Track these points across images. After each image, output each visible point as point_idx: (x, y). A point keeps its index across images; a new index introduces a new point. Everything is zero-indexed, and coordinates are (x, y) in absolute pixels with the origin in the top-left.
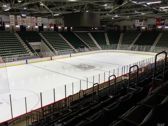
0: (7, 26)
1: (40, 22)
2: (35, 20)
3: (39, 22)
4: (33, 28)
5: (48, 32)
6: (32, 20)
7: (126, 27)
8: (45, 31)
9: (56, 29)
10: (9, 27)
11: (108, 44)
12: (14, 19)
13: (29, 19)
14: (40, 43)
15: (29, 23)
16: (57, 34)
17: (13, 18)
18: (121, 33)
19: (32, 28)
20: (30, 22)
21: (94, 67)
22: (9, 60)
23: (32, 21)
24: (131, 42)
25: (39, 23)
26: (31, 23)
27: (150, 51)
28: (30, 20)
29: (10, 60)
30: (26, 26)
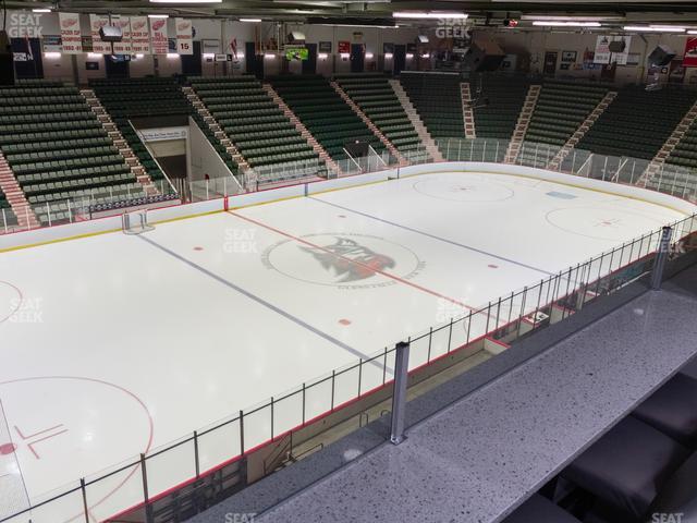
0: (52, 55)
1: (188, 37)
2: (163, 31)
3: (183, 37)
4: (159, 63)
5: (221, 81)
6: (153, 32)
7: (555, 60)
8: (208, 77)
9: (254, 62)
10: (57, 60)
11: (471, 133)
12: (76, 27)
13: (141, 25)
14: (184, 129)
15: (143, 45)
16: (257, 87)
17: (71, 23)
18: (532, 87)
19: (156, 60)
20: (146, 41)
21: (391, 264)
22: (55, 213)
23: (153, 35)
24: (567, 129)
25: (184, 41)
26: (147, 45)
27: (641, 178)
28: (144, 29)
29: (61, 216)
30: (127, 58)
